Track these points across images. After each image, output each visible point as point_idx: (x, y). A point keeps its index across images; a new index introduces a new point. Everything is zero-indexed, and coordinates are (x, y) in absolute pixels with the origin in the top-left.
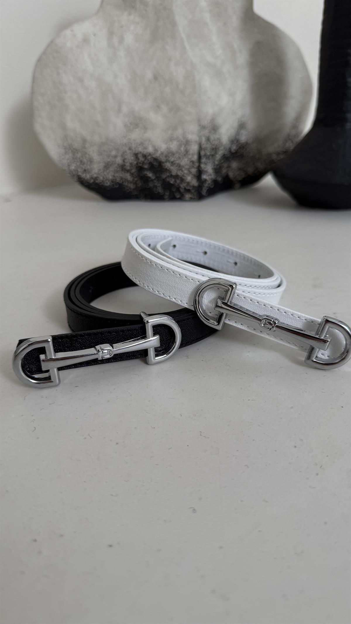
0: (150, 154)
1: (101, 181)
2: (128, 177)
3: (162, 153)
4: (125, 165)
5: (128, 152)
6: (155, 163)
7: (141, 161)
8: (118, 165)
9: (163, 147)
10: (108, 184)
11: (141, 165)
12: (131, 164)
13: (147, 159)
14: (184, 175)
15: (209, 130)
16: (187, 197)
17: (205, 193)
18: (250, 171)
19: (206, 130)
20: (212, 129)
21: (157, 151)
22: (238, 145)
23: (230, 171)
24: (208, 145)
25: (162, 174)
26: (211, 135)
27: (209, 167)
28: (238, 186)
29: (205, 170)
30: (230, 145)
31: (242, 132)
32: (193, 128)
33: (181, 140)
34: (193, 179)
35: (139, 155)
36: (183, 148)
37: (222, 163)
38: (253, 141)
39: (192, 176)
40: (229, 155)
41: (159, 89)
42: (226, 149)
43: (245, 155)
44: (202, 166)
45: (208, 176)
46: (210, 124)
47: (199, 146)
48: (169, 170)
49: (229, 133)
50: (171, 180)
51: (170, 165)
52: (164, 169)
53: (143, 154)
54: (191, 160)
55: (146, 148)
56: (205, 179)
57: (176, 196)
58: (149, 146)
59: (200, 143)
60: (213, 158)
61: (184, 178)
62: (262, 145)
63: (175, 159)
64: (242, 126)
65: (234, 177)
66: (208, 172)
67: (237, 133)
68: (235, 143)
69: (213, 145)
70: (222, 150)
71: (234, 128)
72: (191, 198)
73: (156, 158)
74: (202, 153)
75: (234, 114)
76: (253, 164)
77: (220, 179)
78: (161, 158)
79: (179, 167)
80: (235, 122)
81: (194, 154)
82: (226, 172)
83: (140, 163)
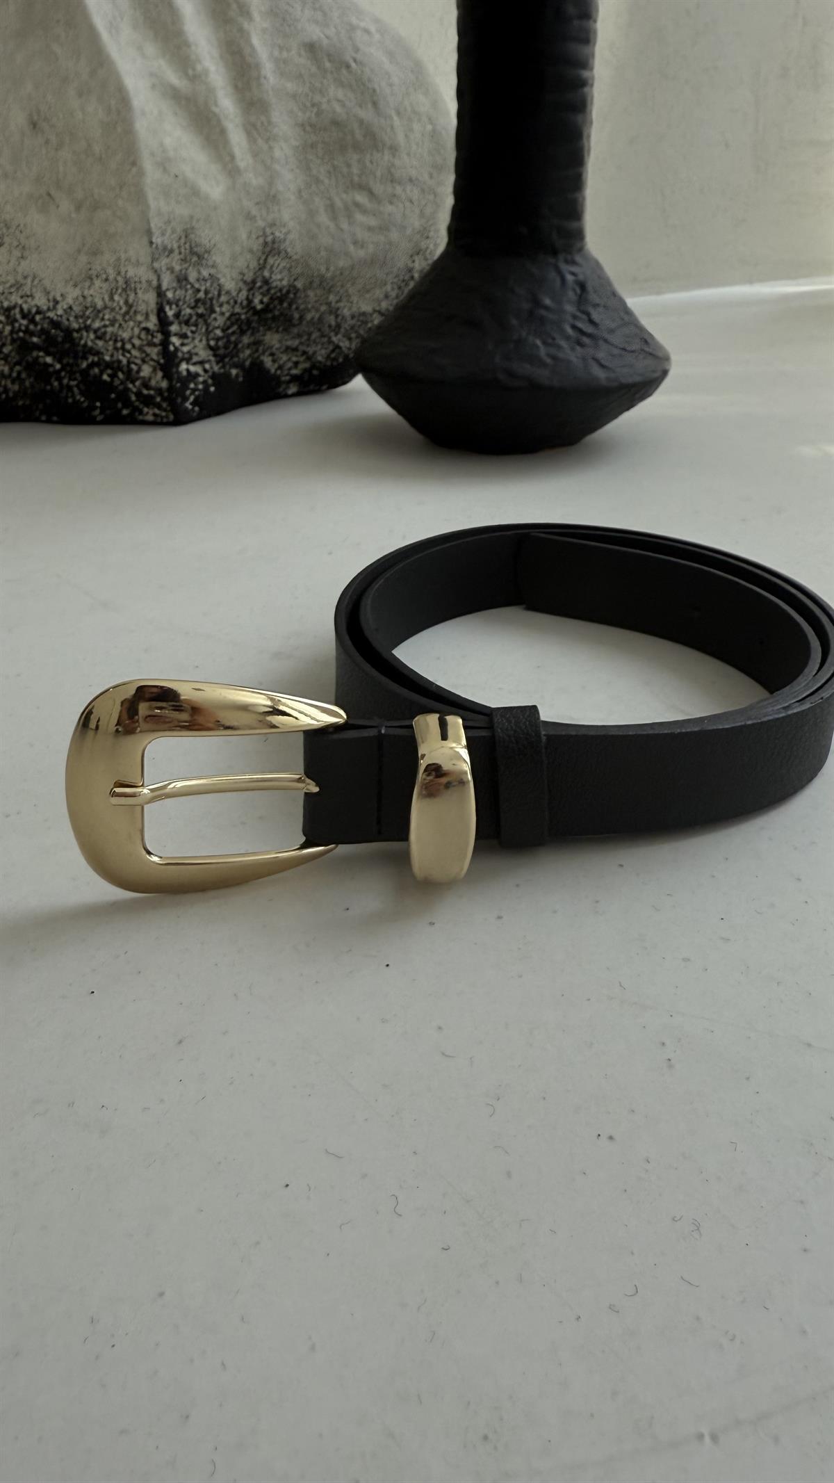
0: (39, 311)
3: (68, 310)
6: (55, 332)
7: (21, 326)
9: (69, 295)
11: (21, 336)
13: (32, 321)
14: (132, 359)
15: (180, 253)
16: (148, 413)
17: (191, 404)
18: (318, 353)
19: (172, 255)
20: (192, 253)
21: (56, 302)
22: (268, 290)
23: (263, 353)
24: (186, 290)
25: (76, 357)
26: (190, 265)
27: (196, 341)
28: (293, 389)
29: (185, 349)
30: (249, 290)
31: (271, 261)
32: (138, 250)
33: (111, 277)
34: (154, 370)
35: (12, 312)
36: (120, 295)
37: (234, 333)
38: (311, 283)
39: (152, 363)
40: (248, 315)
41: (44, 151)
42: (239, 301)
43: (296, 316)
44: (174, 340)
45: (195, 364)
46: (183, 241)
47: (160, 294)
48: (91, 348)
49: (241, 263)
50: (102, 373)
51: (92, 336)
52: (78, 345)
53: (22, 310)
54: (143, 325)
55: (29, 293)
56: (188, 370)
57: (120, 410)
58: (34, 290)
59: (159, 287)
60: (205, 321)
61: (133, 366)
62: (339, 292)
63: (103, 323)
64: (271, 248)
65: (276, 365)
66: (196, 354)
67: (261, 262)
68: (260, 287)
69: (198, 291)
70: (228, 303)
71: (255, 249)
72: (155, 415)
73: (55, 318)
74: (171, 309)
75: (249, 217)
76: (323, 336)
77: (234, 372)
78: (68, 320)
79: (116, 341)
80: (254, 236)
81: (149, 309)
82: (250, 355)
83: (20, 330)
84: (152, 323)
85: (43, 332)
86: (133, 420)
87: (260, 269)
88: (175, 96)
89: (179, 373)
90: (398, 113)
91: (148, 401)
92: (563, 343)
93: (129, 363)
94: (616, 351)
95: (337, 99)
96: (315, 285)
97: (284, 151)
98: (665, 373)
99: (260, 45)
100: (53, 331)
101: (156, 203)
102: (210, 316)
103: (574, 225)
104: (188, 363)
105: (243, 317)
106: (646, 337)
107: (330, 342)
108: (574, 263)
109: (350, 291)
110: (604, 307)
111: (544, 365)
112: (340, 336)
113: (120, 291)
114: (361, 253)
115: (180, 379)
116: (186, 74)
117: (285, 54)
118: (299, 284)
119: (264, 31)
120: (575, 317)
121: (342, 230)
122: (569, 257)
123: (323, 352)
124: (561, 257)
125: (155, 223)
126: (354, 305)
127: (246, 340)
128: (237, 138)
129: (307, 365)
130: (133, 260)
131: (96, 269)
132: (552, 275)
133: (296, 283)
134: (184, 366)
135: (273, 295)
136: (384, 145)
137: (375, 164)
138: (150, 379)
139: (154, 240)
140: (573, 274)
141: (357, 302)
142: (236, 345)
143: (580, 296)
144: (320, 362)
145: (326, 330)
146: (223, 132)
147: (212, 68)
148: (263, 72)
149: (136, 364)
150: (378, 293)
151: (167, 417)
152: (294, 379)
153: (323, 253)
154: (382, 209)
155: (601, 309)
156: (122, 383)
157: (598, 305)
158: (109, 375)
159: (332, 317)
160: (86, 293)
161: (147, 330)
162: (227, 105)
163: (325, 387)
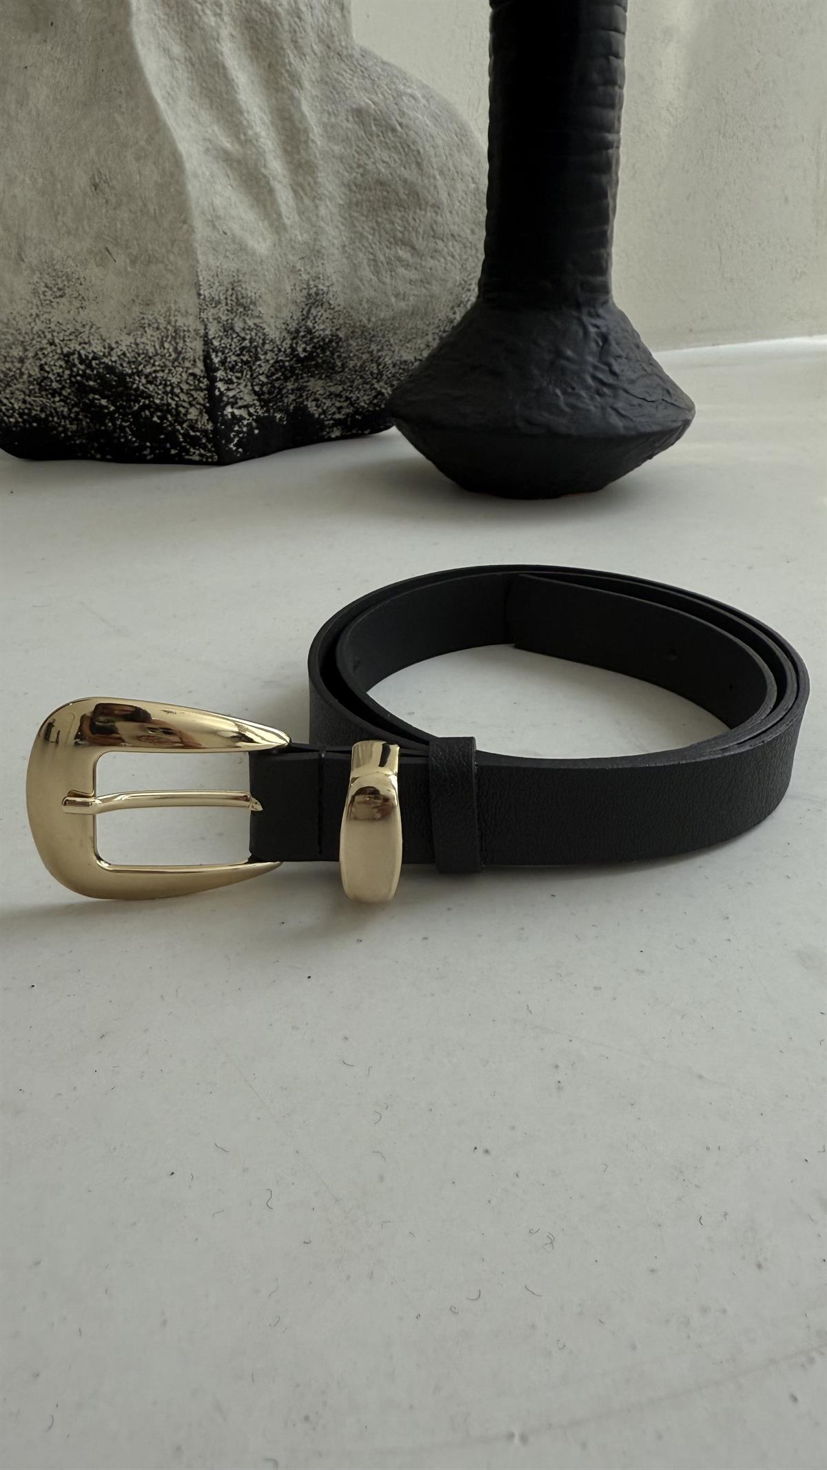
0: (96, 357)
2: (58, 404)
3: (122, 356)
4: (45, 378)
5: (49, 349)
6: (110, 376)
7: (79, 370)
8: (31, 377)
9: (123, 342)
11: (79, 379)
12: (59, 376)
13: (89, 366)
14: (180, 403)
15: (227, 304)
16: (194, 453)
17: (234, 445)
18: (361, 399)
19: (219, 306)
20: (238, 304)
21: (112, 349)
22: (311, 339)
23: (307, 399)
24: (232, 339)
25: (129, 401)
26: (236, 316)
27: (241, 387)
28: (336, 433)
29: (231, 394)
30: (293, 339)
31: (314, 311)
32: (187, 300)
33: (161, 327)
34: (201, 413)
35: (71, 358)
36: (170, 343)
37: (278, 379)
38: (353, 332)
39: (198, 406)
40: (291, 363)
41: (104, 211)
42: (283, 350)
43: (339, 364)
44: (219, 384)
45: (240, 408)
46: (230, 292)
47: (207, 342)
48: (143, 392)
49: (285, 314)
50: (152, 414)
51: (144, 381)
52: (131, 388)
53: (80, 354)
54: (190, 371)
55: (86, 340)
56: (233, 414)
57: (169, 450)
58: (91, 337)
59: (206, 335)
60: (251, 368)
61: (181, 409)
62: (380, 341)
63: (154, 368)
64: (314, 300)
65: (320, 410)
66: (241, 399)
67: (305, 313)
68: (304, 337)
69: (244, 339)
70: (272, 351)
71: (298, 301)
72: (201, 455)
73: (110, 363)
74: (217, 356)
75: (294, 271)
76: (365, 383)
77: (278, 416)
78: (121, 365)
79: (166, 385)
80: (298, 289)
81: (196, 357)
82: (294, 400)
83: (78, 374)
84: (199, 369)
85: (99, 376)
86: (181, 460)
87: (303, 320)
88: (227, 158)
89: (223, 415)
90: (441, 173)
91: (195, 442)
92: (583, 393)
93: (177, 405)
94: (636, 401)
95: (382, 161)
96: (356, 335)
97: (329, 210)
98: (687, 423)
99: (310, 111)
100: (108, 376)
101: (205, 258)
102: (254, 364)
103: (600, 279)
104: (232, 408)
105: (287, 364)
106: (668, 386)
107: (372, 388)
108: (598, 316)
109: (392, 341)
110: (626, 358)
111: (562, 413)
112: (381, 384)
113: (169, 340)
114: (403, 304)
115: (224, 422)
116: (238, 138)
117: (333, 120)
118: (341, 335)
119: (313, 98)
120: (595, 368)
121: (384, 283)
122: (592, 310)
123: (366, 398)
124: (585, 310)
125: (203, 277)
126: (396, 352)
127: (290, 386)
128: (284, 197)
129: (351, 410)
130: (183, 310)
131: (148, 318)
132: (575, 327)
133: (338, 332)
134: (229, 410)
135: (316, 343)
136: (427, 203)
137: (417, 220)
138: (197, 421)
139: (202, 292)
140: (597, 327)
141: (399, 350)
142: (280, 390)
143: (602, 348)
144: (363, 407)
145: (368, 376)
146: (271, 191)
147: (263, 134)
148: (311, 135)
149: (184, 407)
150: (420, 343)
151: (212, 457)
152: (338, 423)
153: (366, 306)
154: (423, 263)
155: (624, 361)
156: (171, 425)
157: (620, 357)
158: (159, 417)
159: (374, 365)
160: (139, 340)
161: (193, 375)
162: (276, 166)
163: (366, 432)
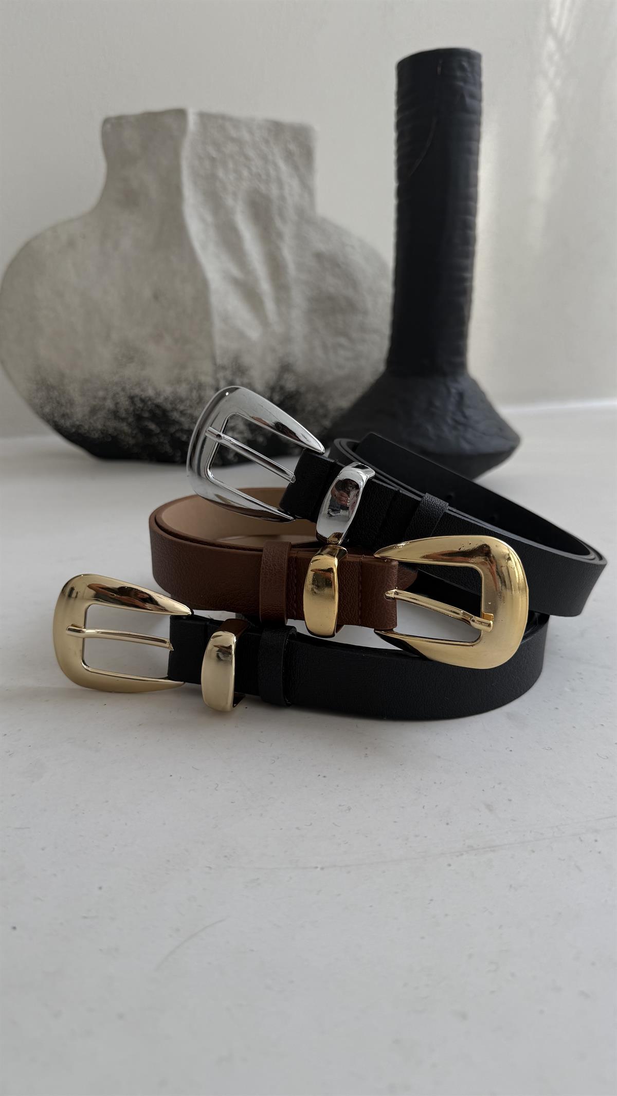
0: (150, 399)
1: (86, 431)
2: (125, 427)
3: (166, 399)
4: (118, 412)
5: (122, 394)
6: (158, 411)
7: (139, 407)
8: (109, 410)
9: (168, 390)
10: (96, 435)
11: (138, 413)
12: (126, 410)
13: (146, 404)
15: (231, 369)
19: (227, 371)
20: (239, 370)
21: (160, 394)
22: (284, 393)
25: (168, 426)
26: (237, 377)
30: (272, 393)
31: (285, 376)
32: (206, 367)
33: (192, 382)
35: (135, 399)
36: (196, 392)
38: (309, 389)
41: (160, 311)
43: (300, 409)
46: (234, 363)
48: (178, 421)
49: (267, 377)
50: (183, 436)
51: (178, 414)
52: (170, 419)
53: (140, 398)
55: (145, 388)
58: (148, 387)
62: (326, 395)
63: (185, 407)
64: (285, 368)
67: (280, 375)
68: (278, 391)
71: (276, 369)
73: (158, 403)
75: (274, 350)
76: (316, 421)
78: (165, 405)
80: (276, 362)
83: (139, 409)
87: (278, 379)
88: (236, 282)
92: (445, 428)
94: (480, 434)
96: (312, 391)
97: (297, 315)
98: (516, 448)
99: (288, 254)
101: (219, 341)
103: (459, 359)
107: (321, 425)
108: (457, 381)
109: (334, 394)
110: (475, 408)
111: (432, 440)
113: (196, 389)
114: (341, 373)
116: (243, 270)
117: (302, 260)
118: (302, 391)
119: (291, 247)
120: (454, 414)
121: (330, 359)
122: (454, 378)
124: (449, 378)
125: (218, 352)
126: (336, 402)
128: (270, 305)
130: (204, 372)
131: (183, 377)
132: (441, 388)
133: (300, 389)
135: (286, 396)
136: (359, 311)
137: (352, 321)
139: (216, 362)
140: (456, 388)
143: (459, 401)
145: (318, 418)
146: (262, 302)
147: (259, 268)
148: (288, 269)
153: (317, 372)
154: (355, 346)
157: (471, 407)
159: (322, 410)
160: (177, 389)
162: (265, 287)
